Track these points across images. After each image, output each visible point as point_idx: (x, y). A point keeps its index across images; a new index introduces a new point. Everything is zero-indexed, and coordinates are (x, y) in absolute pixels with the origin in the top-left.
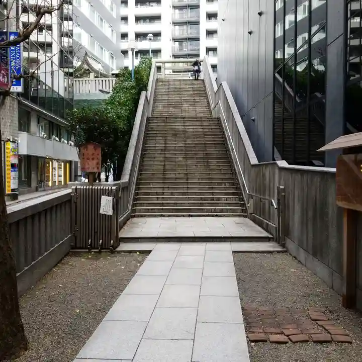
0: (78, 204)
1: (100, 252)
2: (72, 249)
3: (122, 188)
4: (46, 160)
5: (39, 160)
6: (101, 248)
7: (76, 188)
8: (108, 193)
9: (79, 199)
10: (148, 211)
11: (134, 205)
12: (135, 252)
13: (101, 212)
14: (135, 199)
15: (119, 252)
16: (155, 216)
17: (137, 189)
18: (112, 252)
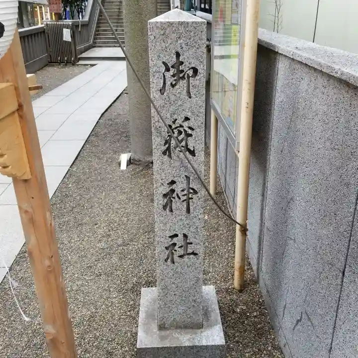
0: (50, 35)
1: (66, 65)
2: (49, 63)
3: (81, 25)
4: (34, 5)
5: (28, 4)
6: (67, 63)
7: (47, 24)
8: (67, 27)
9: (49, 32)
10: (105, 43)
11: (95, 39)
12: (87, 65)
13: (64, 39)
14: (95, 35)
15: (78, 65)
16: (110, 47)
17: (98, 27)
18: (73, 65)
